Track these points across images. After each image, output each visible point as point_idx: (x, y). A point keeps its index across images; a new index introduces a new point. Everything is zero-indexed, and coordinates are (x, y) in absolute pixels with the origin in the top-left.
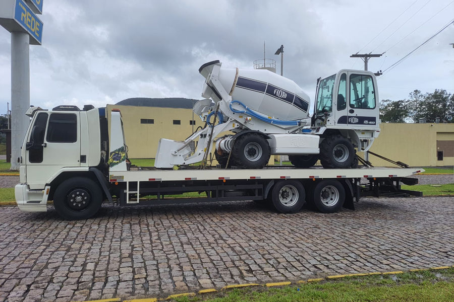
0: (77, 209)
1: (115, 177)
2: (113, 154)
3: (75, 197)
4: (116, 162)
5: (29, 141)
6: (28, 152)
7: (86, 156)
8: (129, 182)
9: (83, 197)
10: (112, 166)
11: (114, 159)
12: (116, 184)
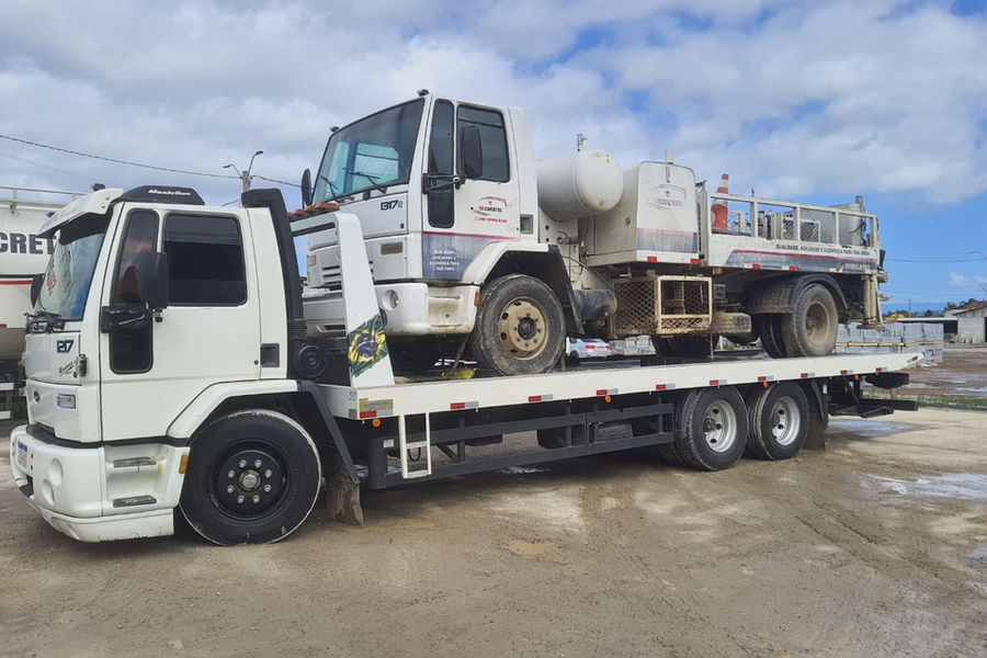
0: (248, 510)
1: (372, 404)
2: (357, 336)
3: (237, 475)
4: (367, 360)
5: (106, 303)
6: (105, 339)
7: (278, 345)
8: (407, 417)
9: (261, 472)
10: (357, 373)
11: (361, 352)
12: (376, 423)
